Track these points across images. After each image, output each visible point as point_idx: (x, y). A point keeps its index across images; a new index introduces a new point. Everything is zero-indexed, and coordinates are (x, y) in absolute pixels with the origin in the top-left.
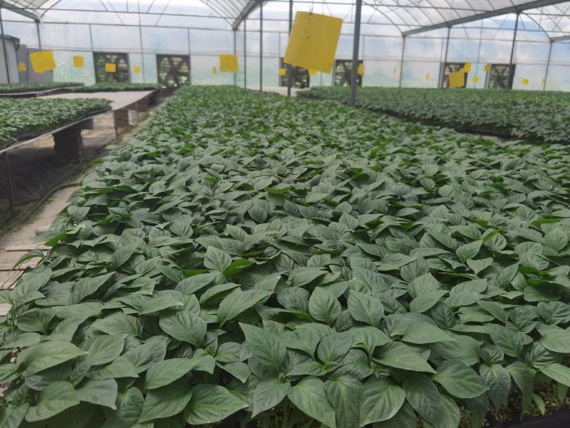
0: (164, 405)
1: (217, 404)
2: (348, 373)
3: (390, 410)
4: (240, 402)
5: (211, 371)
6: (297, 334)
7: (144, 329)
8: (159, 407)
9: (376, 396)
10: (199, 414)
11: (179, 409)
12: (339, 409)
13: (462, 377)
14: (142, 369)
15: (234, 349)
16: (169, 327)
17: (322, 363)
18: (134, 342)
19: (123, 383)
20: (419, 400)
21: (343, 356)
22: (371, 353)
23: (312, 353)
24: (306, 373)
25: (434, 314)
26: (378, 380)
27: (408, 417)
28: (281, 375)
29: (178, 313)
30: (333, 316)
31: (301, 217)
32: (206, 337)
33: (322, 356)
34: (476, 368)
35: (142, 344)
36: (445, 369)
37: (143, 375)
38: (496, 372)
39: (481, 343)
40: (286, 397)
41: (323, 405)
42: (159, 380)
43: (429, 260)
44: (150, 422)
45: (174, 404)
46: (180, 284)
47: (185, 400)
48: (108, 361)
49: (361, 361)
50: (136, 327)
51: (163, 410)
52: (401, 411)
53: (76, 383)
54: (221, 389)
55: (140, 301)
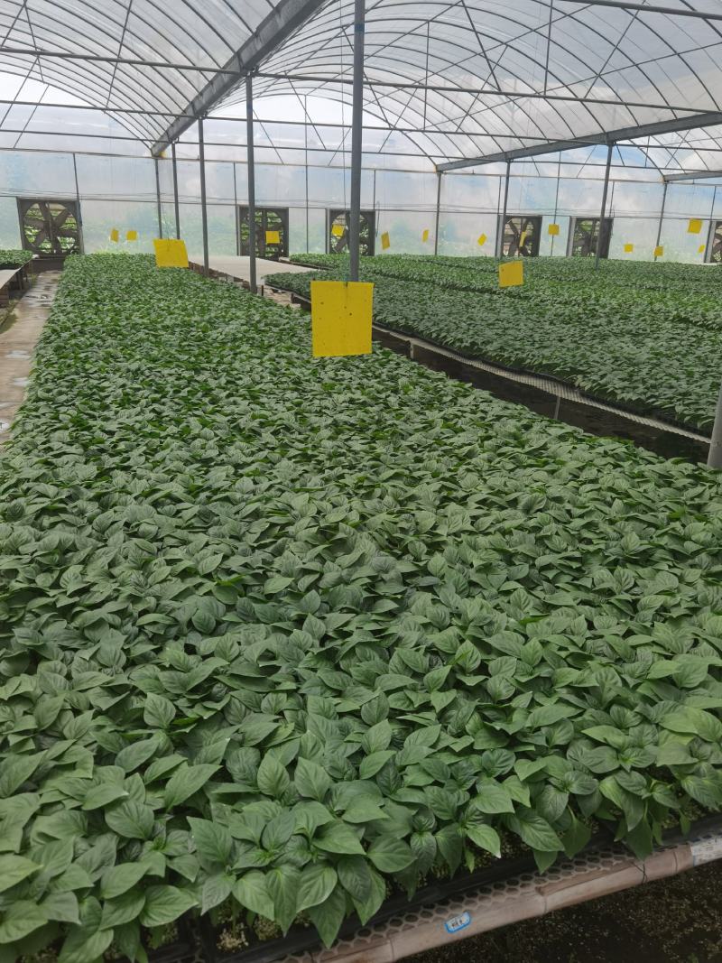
0: (121, 911)
1: (171, 904)
2: (288, 862)
3: (323, 894)
4: (190, 900)
5: (162, 873)
6: (244, 818)
7: (89, 824)
8: (117, 914)
9: (312, 882)
10: (154, 917)
11: (136, 914)
12: (279, 899)
13: (391, 851)
14: (96, 877)
15: (183, 839)
16: (115, 823)
17: (266, 850)
18: (83, 845)
19: (80, 893)
20: (351, 879)
21: (284, 844)
22: (311, 836)
23: (257, 841)
24: (250, 865)
25: (379, 779)
26: (315, 865)
27: (339, 898)
28: (228, 867)
29: (124, 804)
30: (282, 788)
31: (258, 621)
32: (154, 828)
33: (266, 843)
34: (407, 839)
35: (92, 846)
36: (377, 845)
37: (98, 883)
38: (424, 841)
39: (414, 812)
40: (231, 894)
41: (263, 898)
42: (114, 888)
43: (392, 697)
44: (109, 929)
45: (130, 910)
46: (120, 755)
47: (140, 905)
48: (60, 871)
49: (301, 847)
50: (81, 824)
51: (120, 916)
52: (334, 893)
53: (36, 899)
54: (172, 889)
55: (79, 787)
